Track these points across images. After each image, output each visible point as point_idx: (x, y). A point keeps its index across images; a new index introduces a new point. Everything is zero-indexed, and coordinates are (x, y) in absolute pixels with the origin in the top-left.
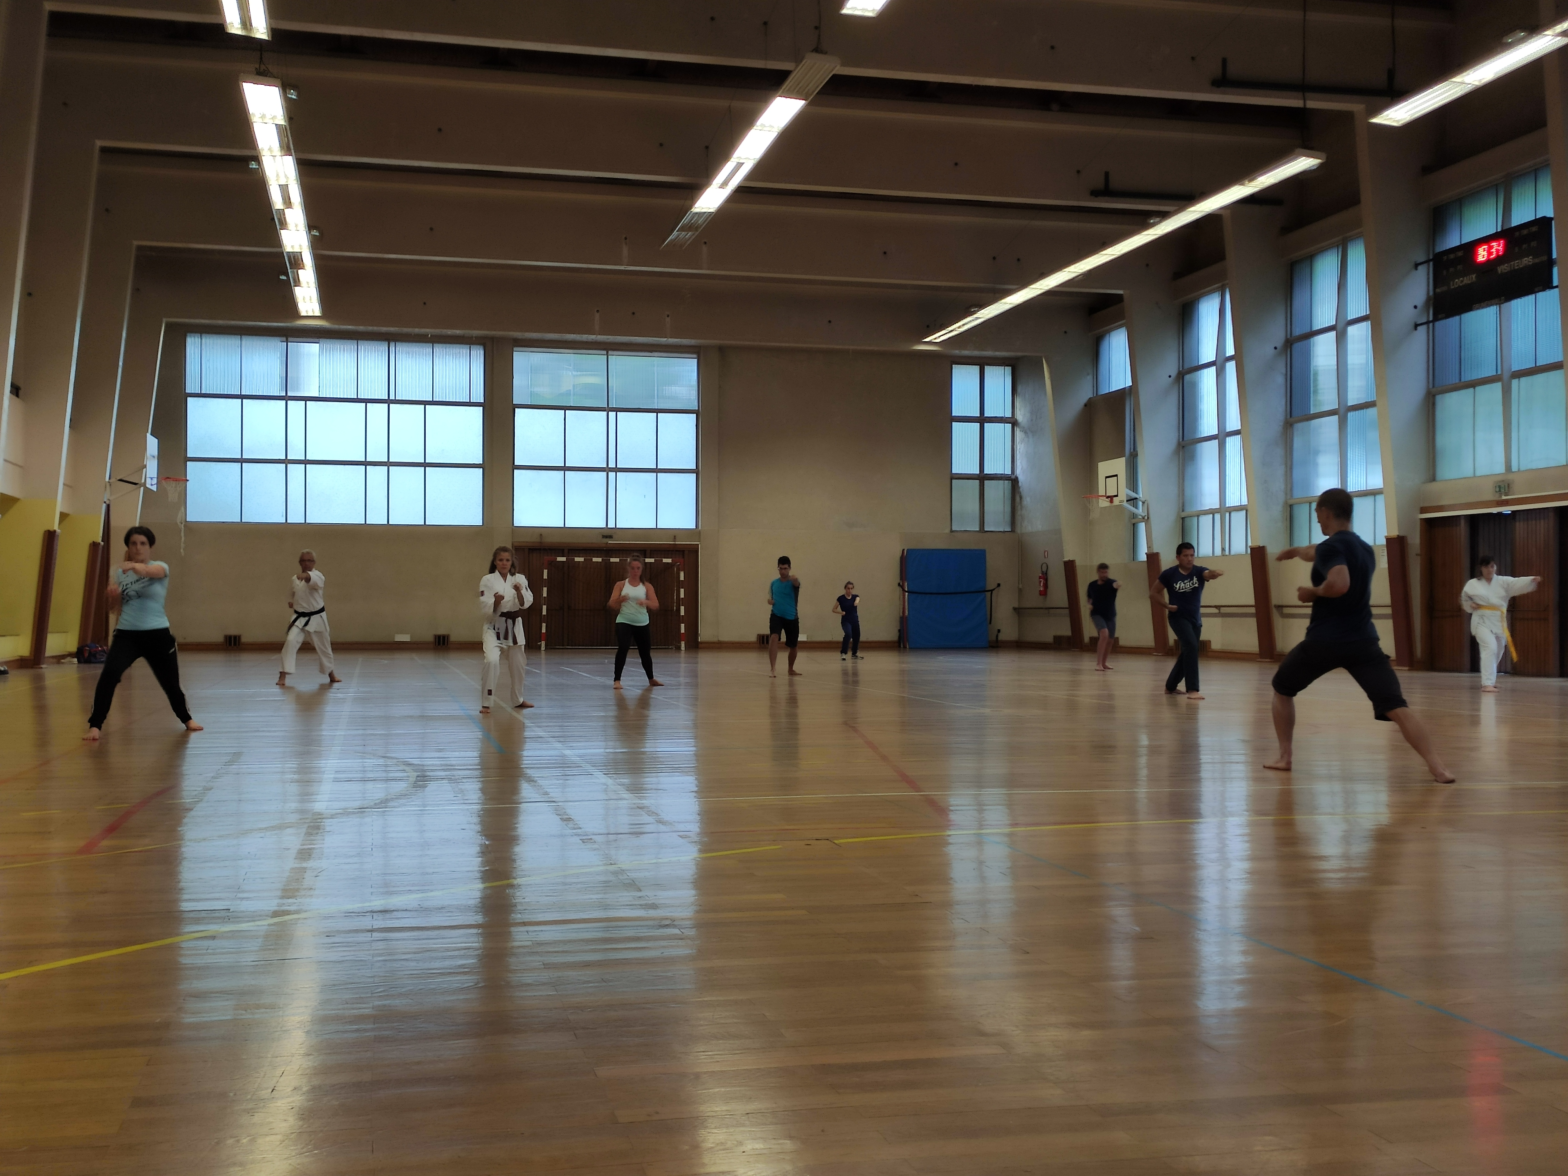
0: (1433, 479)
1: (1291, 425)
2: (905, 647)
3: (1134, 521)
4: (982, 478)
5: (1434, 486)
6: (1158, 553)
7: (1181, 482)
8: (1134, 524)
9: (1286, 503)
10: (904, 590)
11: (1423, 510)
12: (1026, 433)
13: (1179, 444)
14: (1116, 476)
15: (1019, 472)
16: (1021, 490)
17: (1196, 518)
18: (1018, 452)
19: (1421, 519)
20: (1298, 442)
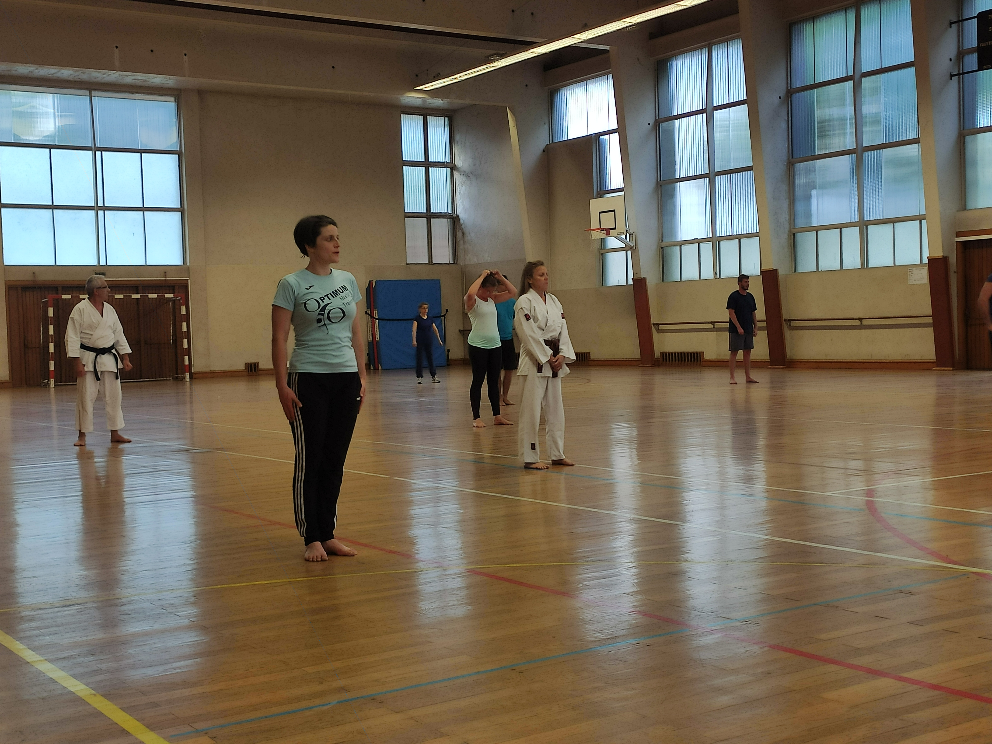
0: (964, 207)
1: (793, 165)
2: (376, 369)
3: (602, 251)
4: (429, 216)
5: (965, 214)
6: (645, 278)
7: (660, 216)
8: (602, 254)
9: (790, 231)
10: (373, 317)
11: (959, 234)
12: (467, 176)
13: (657, 183)
14: (614, 211)
15: (459, 211)
16: (463, 226)
17: (679, 247)
18: (458, 193)
19: (956, 242)
20: (800, 180)
